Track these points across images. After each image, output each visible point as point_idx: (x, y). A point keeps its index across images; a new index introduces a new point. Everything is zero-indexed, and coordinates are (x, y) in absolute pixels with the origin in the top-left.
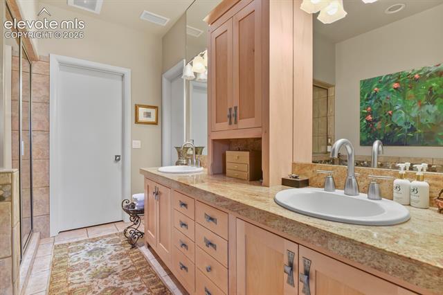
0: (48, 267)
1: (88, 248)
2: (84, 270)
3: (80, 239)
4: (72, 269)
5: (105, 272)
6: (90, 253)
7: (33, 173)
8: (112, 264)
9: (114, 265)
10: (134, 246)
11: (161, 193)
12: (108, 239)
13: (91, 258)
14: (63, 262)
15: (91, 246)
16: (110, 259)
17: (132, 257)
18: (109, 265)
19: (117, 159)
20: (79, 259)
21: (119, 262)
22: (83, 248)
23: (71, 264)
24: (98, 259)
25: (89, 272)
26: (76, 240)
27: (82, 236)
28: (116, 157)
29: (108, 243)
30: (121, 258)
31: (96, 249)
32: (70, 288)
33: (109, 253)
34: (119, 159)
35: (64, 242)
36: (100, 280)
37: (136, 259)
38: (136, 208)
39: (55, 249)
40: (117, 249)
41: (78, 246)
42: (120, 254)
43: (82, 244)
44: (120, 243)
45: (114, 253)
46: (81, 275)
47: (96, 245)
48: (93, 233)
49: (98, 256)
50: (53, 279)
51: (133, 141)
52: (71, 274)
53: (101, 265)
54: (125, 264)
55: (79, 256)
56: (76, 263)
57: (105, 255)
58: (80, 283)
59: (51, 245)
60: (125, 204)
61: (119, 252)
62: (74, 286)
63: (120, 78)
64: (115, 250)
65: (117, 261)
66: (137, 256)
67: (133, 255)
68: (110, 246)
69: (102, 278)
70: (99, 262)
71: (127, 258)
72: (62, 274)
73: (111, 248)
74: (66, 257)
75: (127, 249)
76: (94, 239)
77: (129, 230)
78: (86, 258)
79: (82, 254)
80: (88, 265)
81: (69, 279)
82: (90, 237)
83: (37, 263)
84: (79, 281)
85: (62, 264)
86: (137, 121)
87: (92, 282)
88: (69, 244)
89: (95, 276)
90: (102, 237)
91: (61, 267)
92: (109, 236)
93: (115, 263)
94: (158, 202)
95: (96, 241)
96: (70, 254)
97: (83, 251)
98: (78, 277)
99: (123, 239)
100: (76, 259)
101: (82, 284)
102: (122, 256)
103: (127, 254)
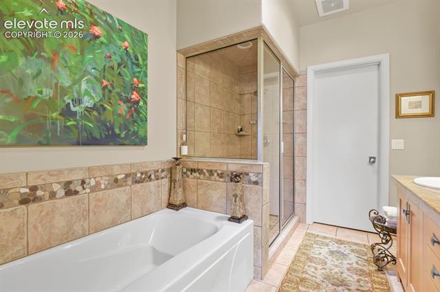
0: (296, 248)
1: (331, 247)
2: (319, 267)
3: (327, 236)
4: (310, 259)
5: (338, 279)
6: (332, 253)
7: (296, 168)
8: (348, 275)
9: (350, 279)
10: (380, 269)
11: (413, 214)
12: (354, 247)
13: (330, 258)
14: (307, 249)
15: (334, 247)
16: (348, 269)
17: (373, 282)
18: (344, 275)
19: (372, 160)
20: (320, 253)
21: (356, 277)
22: (327, 245)
23: (312, 255)
24: (337, 263)
25: (323, 271)
26: (324, 235)
27: (330, 233)
28: (370, 158)
29: (352, 251)
30: (360, 275)
31: (338, 252)
32: (304, 275)
33: (350, 262)
34: (374, 162)
35: (314, 233)
36: (330, 285)
37: (378, 286)
38: (386, 224)
39: (306, 235)
40: (360, 262)
41: (324, 242)
42: (360, 270)
43: (327, 241)
44: (366, 258)
45: (355, 265)
46: (316, 269)
47: (339, 248)
48: (342, 235)
49: (337, 260)
50: (296, 260)
51: (393, 141)
52: (309, 263)
53: (336, 270)
54: (362, 283)
55: (322, 251)
56: (316, 256)
57: (345, 262)
58: (313, 276)
59: (305, 231)
60: (372, 215)
61: (360, 267)
62: (307, 276)
63: (376, 67)
64: (357, 263)
65: (354, 276)
66: (381, 284)
67: (376, 279)
68: (352, 256)
69: (333, 285)
70: (336, 266)
71: (367, 279)
72: (302, 259)
73: (353, 258)
74: (311, 246)
75: (371, 268)
76: (340, 241)
77: (378, 247)
78: (326, 256)
79: (325, 250)
80: (326, 263)
81: (306, 267)
82: (338, 238)
83: (291, 241)
84: (312, 274)
85: (305, 251)
86: (398, 115)
87: (323, 282)
88: (318, 236)
89: (327, 278)
90: (348, 243)
91: (304, 253)
92: (357, 244)
93: (351, 277)
94: (409, 225)
95: (342, 244)
96: (314, 245)
97: (326, 248)
98: (313, 270)
99: (370, 255)
100: (318, 252)
101: (314, 278)
102: (361, 273)
103: (369, 275)
